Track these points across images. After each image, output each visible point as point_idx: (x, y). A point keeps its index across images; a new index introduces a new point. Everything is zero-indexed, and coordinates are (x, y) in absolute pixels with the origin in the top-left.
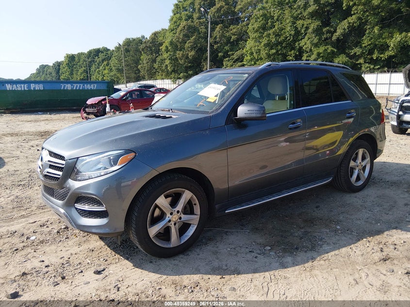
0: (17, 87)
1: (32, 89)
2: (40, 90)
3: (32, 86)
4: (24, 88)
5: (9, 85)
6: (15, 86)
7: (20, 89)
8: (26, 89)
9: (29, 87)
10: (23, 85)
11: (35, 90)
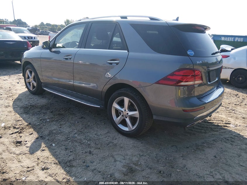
0: (227, 39)
1: (236, 41)
2: (240, 42)
3: (236, 39)
4: (231, 40)
5: (224, 37)
6: (226, 38)
7: (229, 40)
8: (232, 40)
9: (234, 39)
10: (231, 38)
11: (237, 41)
